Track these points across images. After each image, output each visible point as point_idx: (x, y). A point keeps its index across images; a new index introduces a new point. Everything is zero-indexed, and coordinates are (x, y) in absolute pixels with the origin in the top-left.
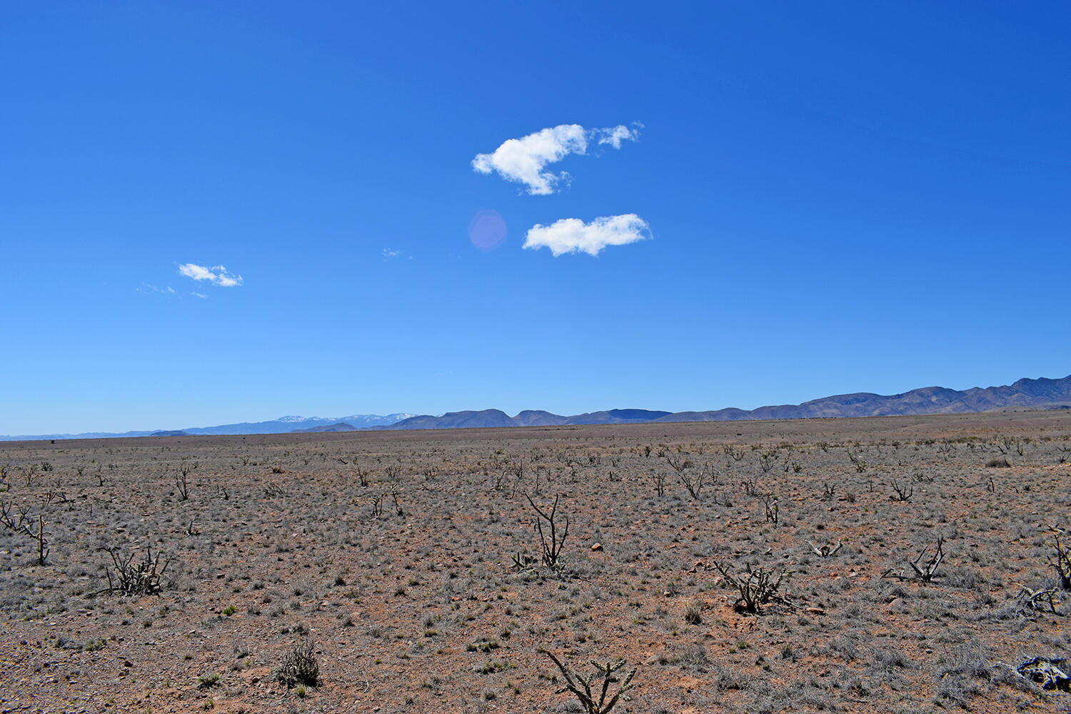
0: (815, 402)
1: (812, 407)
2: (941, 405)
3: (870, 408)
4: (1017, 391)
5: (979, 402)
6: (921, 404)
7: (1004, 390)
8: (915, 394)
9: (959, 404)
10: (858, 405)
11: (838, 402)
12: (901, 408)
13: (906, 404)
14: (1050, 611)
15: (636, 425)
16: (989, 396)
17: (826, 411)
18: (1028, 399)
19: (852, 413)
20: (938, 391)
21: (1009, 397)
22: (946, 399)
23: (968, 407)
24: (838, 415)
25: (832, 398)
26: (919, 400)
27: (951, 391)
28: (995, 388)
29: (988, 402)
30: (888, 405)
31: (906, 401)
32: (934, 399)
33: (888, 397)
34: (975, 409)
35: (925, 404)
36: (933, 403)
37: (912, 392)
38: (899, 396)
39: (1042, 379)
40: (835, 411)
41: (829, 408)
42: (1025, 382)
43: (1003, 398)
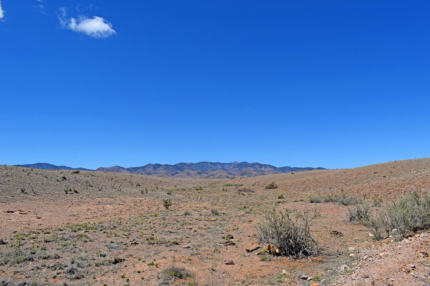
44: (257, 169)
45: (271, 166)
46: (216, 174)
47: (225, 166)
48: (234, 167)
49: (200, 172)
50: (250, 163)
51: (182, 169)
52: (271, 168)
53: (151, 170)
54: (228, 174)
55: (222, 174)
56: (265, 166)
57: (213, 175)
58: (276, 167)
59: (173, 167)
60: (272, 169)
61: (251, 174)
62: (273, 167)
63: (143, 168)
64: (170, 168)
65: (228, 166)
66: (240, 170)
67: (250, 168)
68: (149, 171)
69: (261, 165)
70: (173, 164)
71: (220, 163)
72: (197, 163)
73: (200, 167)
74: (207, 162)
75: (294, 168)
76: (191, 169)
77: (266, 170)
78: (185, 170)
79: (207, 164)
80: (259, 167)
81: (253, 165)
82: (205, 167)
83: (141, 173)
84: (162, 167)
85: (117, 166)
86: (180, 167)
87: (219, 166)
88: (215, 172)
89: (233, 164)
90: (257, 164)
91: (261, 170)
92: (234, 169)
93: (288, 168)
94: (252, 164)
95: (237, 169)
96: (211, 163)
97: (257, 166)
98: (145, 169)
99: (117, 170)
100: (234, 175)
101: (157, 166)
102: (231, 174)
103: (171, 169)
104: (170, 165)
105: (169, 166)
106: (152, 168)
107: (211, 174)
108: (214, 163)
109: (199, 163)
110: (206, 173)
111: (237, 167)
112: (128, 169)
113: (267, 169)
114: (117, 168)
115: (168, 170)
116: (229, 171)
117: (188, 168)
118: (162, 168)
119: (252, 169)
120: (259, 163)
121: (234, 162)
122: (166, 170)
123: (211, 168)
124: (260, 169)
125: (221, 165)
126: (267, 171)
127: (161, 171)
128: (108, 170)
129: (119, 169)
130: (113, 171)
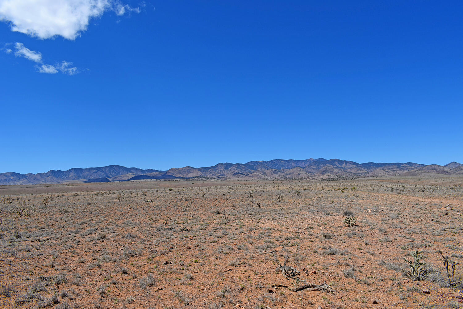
44: (337, 166)
45: (352, 162)
46: (293, 173)
47: (299, 163)
48: (311, 165)
49: (275, 171)
50: (328, 160)
51: (254, 167)
52: (352, 164)
53: (223, 170)
54: (307, 172)
55: (300, 172)
56: (346, 162)
57: (290, 174)
58: (358, 164)
59: (245, 166)
60: (354, 165)
61: (332, 172)
62: (354, 163)
63: (214, 167)
64: (242, 167)
65: (303, 163)
66: (318, 168)
67: (329, 165)
68: (220, 171)
69: (341, 162)
71: (293, 161)
72: (270, 161)
73: (273, 165)
74: (280, 160)
75: (378, 163)
76: (265, 167)
77: (347, 166)
78: (258, 169)
79: (280, 162)
80: (339, 164)
81: (332, 162)
82: (278, 165)
83: (214, 173)
84: (233, 166)
86: (252, 166)
87: (293, 164)
88: (292, 171)
89: (308, 161)
90: (336, 160)
91: (342, 167)
92: (311, 166)
93: (372, 164)
94: (330, 161)
95: (314, 167)
96: (285, 161)
97: (336, 163)
98: (216, 168)
99: (188, 171)
100: (313, 173)
101: (228, 166)
102: (310, 172)
104: (241, 164)
106: (223, 167)
107: (287, 172)
108: (287, 161)
109: (272, 161)
110: (282, 172)
111: (315, 165)
112: (200, 169)
113: (349, 166)
114: (188, 168)
115: (241, 169)
116: (306, 168)
117: (262, 167)
118: (234, 168)
119: (332, 166)
120: (338, 160)
121: (309, 158)
122: (239, 170)
123: (284, 166)
124: (339, 166)
125: (295, 163)
126: (349, 168)
127: (234, 170)
128: (180, 171)
129: (190, 169)
130: (185, 171)
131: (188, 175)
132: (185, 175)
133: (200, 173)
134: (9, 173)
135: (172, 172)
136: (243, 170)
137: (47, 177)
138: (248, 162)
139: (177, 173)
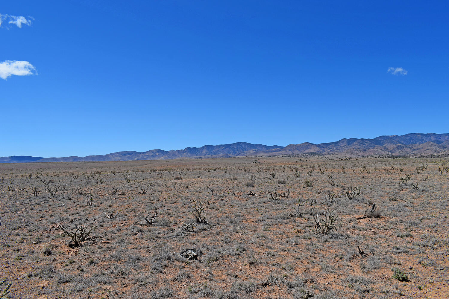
0: (111, 154)
1: (110, 156)
2: (160, 156)
3: (133, 157)
4: (186, 152)
5: (173, 155)
6: (153, 156)
7: (181, 151)
8: (151, 152)
9: (166, 156)
10: (129, 156)
11: (121, 154)
12: (145, 157)
13: (147, 156)
14: (192, 231)
15: (26, 164)
16: (177, 153)
17: (116, 158)
18: (189, 154)
19: (126, 159)
20: (159, 151)
21: (183, 154)
22: (162, 154)
23: (169, 157)
24: (121, 160)
25: (119, 153)
26: (152, 154)
27: (163, 151)
28: (179, 150)
29: (176, 156)
30: (140, 156)
31: (147, 154)
32: (157, 154)
33: (140, 153)
34: (172, 158)
35: (154, 156)
36: (157, 156)
37: (150, 151)
38: (145, 153)
39: (194, 148)
40: (119, 158)
41: (117, 157)
42: (189, 148)
43: (181, 154)
47: (441, 137)
51: (381, 143)
53: (344, 145)
54: (440, 147)
59: (370, 141)
63: (336, 143)
64: (365, 143)
70: (372, 138)
71: (434, 134)
72: (403, 135)
73: (406, 140)
74: (417, 134)
76: (392, 142)
78: (383, 145)
79: (416, 136)
84: (356, 142)
85: (307, 143)
86: (378, 141)
96: (422, 134)
98: (338, 144)
99: (306, 147)
101: (352, 141)
103: (367, 144)
104: (367, 139)
105: (364, 141)
106: (345, 143)
108: (426, 135)
109: (406, 136)
110: (410, 148)
112: (318, 146)
115: (364, 144)
117: (389, 142)
122: (361, 145)
127: (355, 146)
128: (298, 147)
129: (308, 145)
130: (302, 147)
131: (305, 151)
132: (302, 151)
133: (319, 149)
134: (155, 150)
135: (289, 148)
136: (367, 145)
137: (184, 153)
138: (377, 138)
139: (295, 150)
